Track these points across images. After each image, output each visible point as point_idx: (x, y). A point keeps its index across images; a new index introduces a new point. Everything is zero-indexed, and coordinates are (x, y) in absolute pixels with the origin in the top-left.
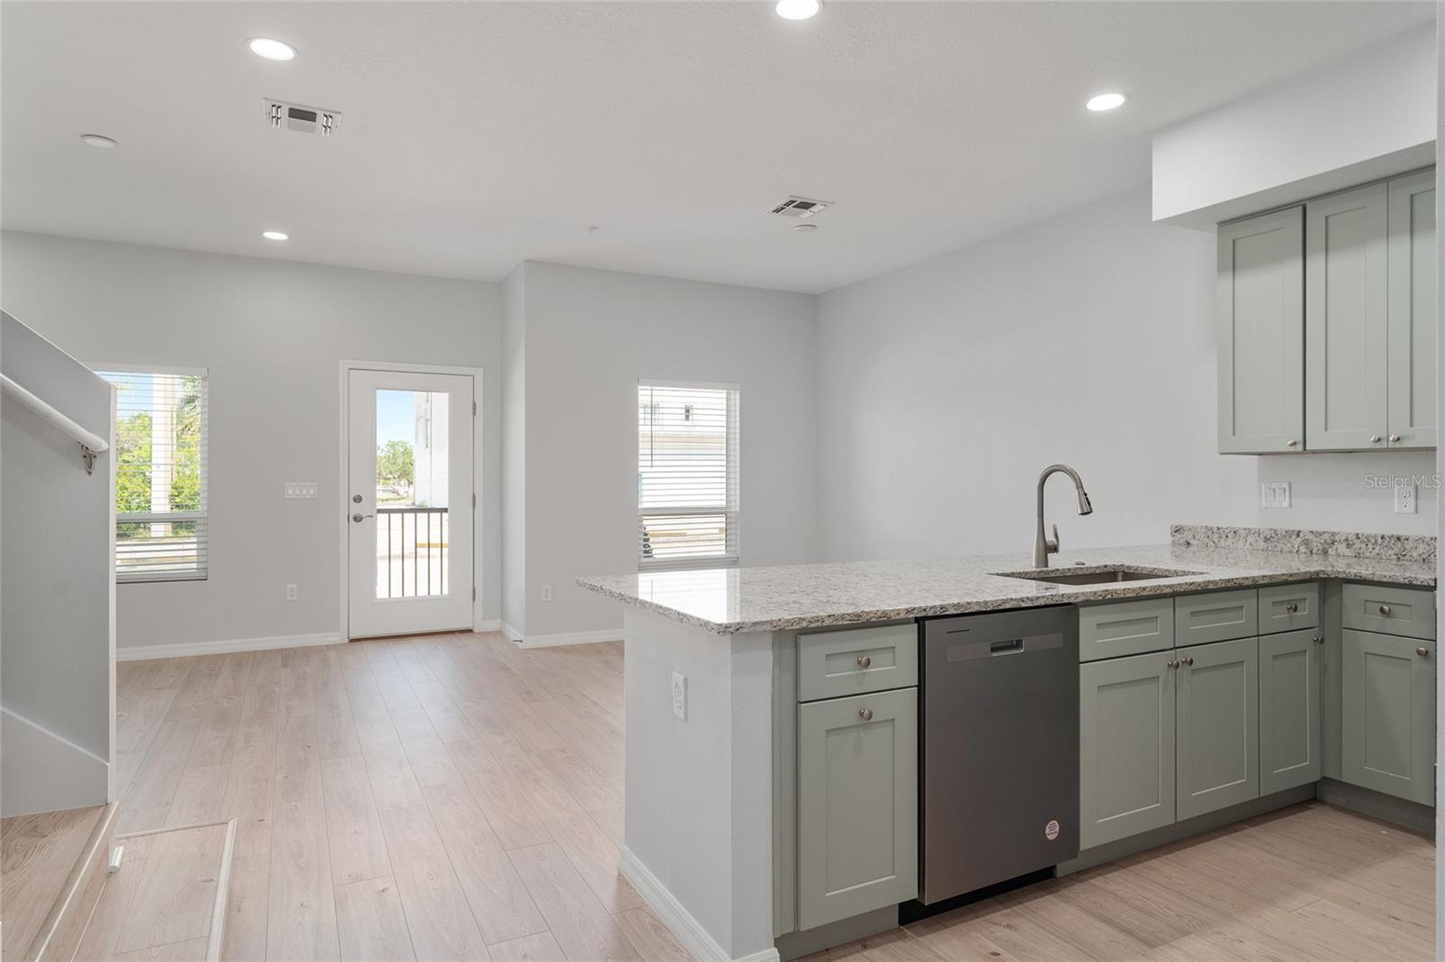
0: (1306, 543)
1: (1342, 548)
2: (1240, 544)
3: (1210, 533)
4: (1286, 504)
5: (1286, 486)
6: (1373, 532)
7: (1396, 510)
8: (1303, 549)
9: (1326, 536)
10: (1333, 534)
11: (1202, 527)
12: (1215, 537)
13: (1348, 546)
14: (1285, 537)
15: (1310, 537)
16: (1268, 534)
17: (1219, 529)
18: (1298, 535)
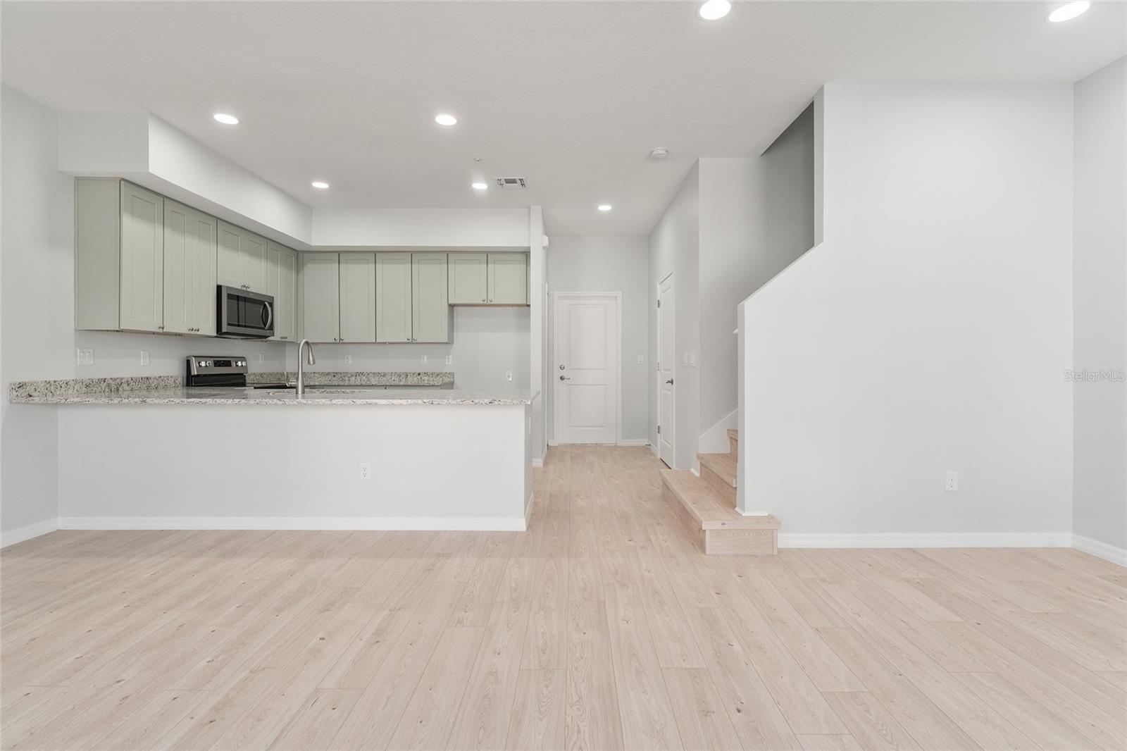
0: (109, 385)
1: (125, 386)
2: (70, 391)
3: (48, 386)
4: (92, 363)
5: (92, 351)
6: (138, 376)
7: (142, 364)
8: (107, 390)
9: (118, 380)
10: (122, 379)
11: (42, 382)
12: (52, 388)
13: (128, 385)
14: (97, 383)
15: (110, 381)
16: (88, 382)
17: (55, 382)
18: (104, 381)
